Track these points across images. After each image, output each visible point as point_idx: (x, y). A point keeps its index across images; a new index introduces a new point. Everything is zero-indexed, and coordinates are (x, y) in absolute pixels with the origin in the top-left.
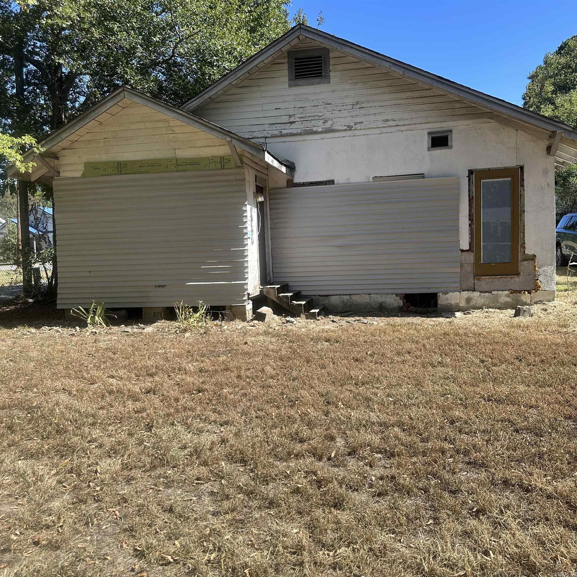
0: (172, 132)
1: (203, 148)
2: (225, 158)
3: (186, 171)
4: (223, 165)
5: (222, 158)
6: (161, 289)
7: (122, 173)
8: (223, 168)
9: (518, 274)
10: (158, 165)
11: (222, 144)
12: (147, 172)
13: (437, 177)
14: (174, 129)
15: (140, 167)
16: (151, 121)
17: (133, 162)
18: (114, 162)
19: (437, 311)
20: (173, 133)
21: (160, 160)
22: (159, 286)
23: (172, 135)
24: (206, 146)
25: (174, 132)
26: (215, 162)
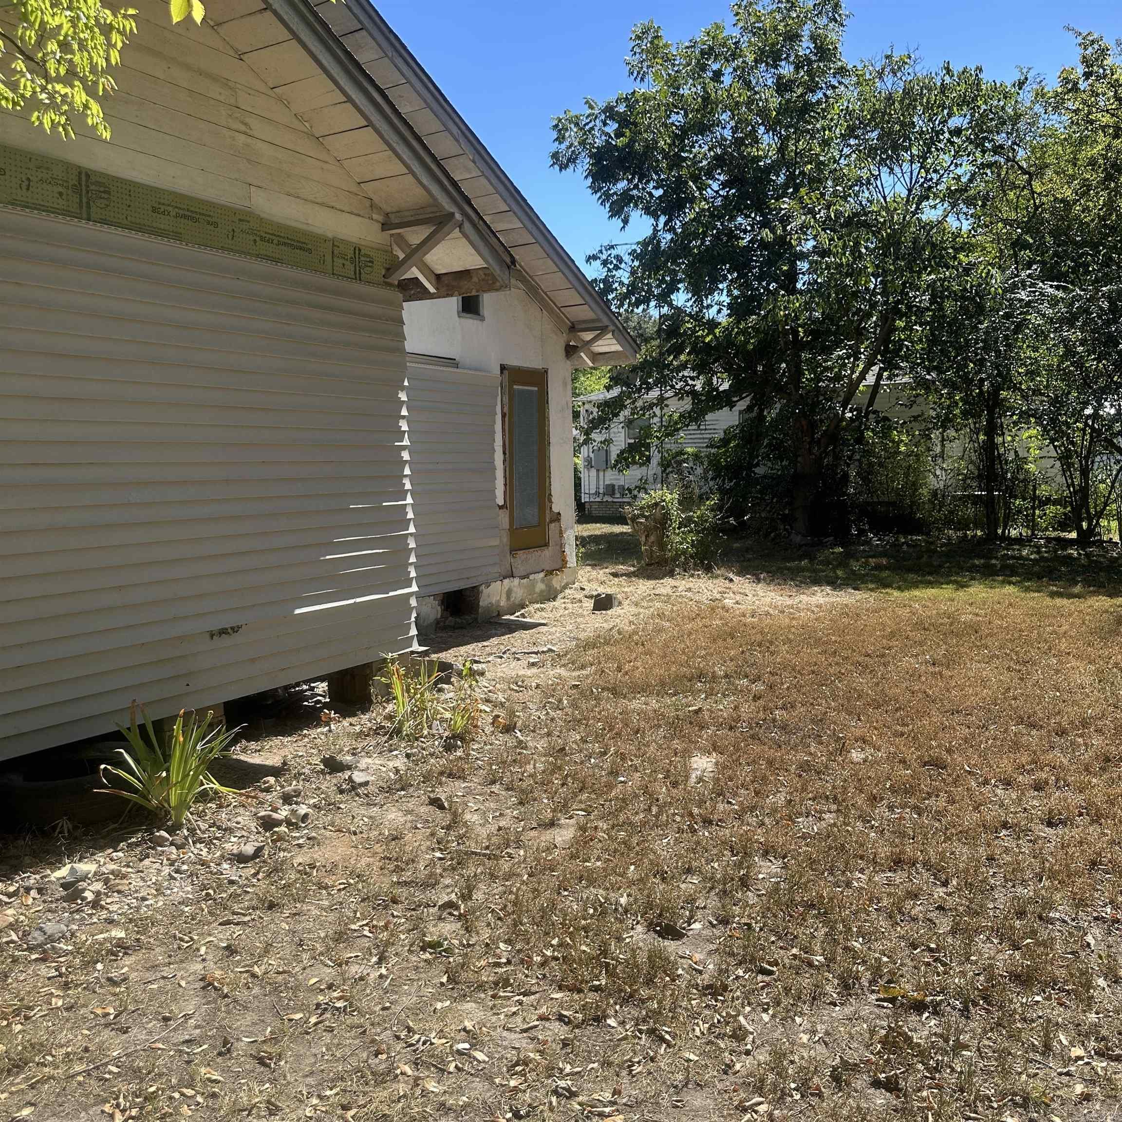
0: (243, 128)
1: (317, 207)
2: (363, 252)
3: (276, 261)
4: (358, 269)
5: (357, 250)
6: (226, 641)
7: (93, 215)
8: (358, 277)
9: (546, 545)
10: (208, 223)
11: (356, 212)
12: (177, 236)
13: (470, 369)
14: (247, 120)
15: (154, 210)
16: (188, 67)
17: (131, 188)
18: (68, 166)
19: (476, 619)
20: (245, 133)
21: (213, 205)
22: (223, 632)
23: (242, 138)
24: (322, 204)
25: (251, 133)
26: (343, 256)
